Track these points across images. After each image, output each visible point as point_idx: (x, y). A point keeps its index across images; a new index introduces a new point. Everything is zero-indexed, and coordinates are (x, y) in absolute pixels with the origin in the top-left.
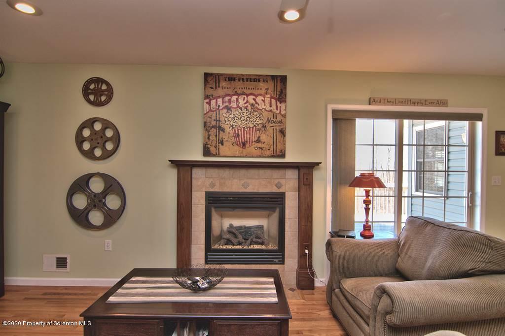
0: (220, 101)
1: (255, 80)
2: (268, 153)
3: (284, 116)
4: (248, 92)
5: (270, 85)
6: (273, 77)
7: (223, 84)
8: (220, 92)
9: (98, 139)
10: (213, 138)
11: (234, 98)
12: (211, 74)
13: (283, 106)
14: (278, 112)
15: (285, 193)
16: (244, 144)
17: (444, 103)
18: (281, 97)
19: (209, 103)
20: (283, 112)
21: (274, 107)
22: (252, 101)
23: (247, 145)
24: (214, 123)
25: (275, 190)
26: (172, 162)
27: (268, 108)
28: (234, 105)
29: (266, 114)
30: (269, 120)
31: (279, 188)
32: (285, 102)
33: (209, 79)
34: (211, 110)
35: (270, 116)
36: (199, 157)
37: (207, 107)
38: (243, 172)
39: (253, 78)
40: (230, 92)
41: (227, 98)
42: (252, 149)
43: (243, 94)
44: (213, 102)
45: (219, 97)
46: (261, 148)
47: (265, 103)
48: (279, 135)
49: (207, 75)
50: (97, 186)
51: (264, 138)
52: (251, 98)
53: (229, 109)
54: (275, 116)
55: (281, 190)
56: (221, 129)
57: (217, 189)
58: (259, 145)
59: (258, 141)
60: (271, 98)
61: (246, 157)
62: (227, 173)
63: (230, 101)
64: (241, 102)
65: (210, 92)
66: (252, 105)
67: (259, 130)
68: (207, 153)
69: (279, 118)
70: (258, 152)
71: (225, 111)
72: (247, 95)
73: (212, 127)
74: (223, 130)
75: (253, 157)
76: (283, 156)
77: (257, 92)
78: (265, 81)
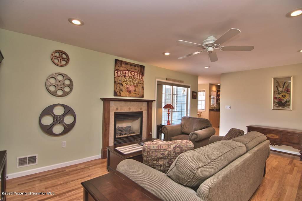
0: (122, 72)
1: (134, 66)
2: (138, 96)
3: (144, 82)
4: (132, 70)
5: (139, 68)
6: (141, 66)
7: (123, 65)
8: (122, 68)
9: (60, 85)
10: (118, 88)
11: (127, 72)
12: (119, 60)
13: (143, 77)
14: (142, 80)
15: (142, 112)
16: (130, 92)
17: (182, 82)
18: (143, 74)
19: (117, 73)
20: (143, 80)
21: (140, 77)
22: (133, 74)
23: (131, 92)
24: (119, 82)
25: (140, 110)
26: (101, 99)
27: (139, 78)
28: (127, 75)
29: (138, 80)
30: (139, 83)
31: (141, 110)
32: (144, 76)
33: (118, 62)
34: (118, 76)
35: (139, 81)
36: (112, 97)
37: (116, 74)
38: (129, 103)
39: (134, 65)
40: (125, 69)
42: (133, 94)
43: (130, 71)
44: (119, 72)
45: (121, 71)
46: (136, 94)
47: (137, 76)
48: (142, 89)
49: (116, 60)
51: (137, 90)
52: (133, 73)
53: (125, 76)
54: (141, 81)
56: (122, 85)
57: (119, 111)
58: (135, 92)
59: (135, 91)
60: (140, 74)
61: (131, 97)
62: (123, 103)
63: (125, 73)
64: (130, 74)
65: (117, 68)
66: (133, 76)
67: (136, 86)
68: (115, 94)
69: (142, 82)
70: (135, 95)
71: (123, 77)
72: (132, 72)
74: (123, 85)
75: (133, 97)
76: (143, 97)
77: (135, 71)
78: (138, 67)
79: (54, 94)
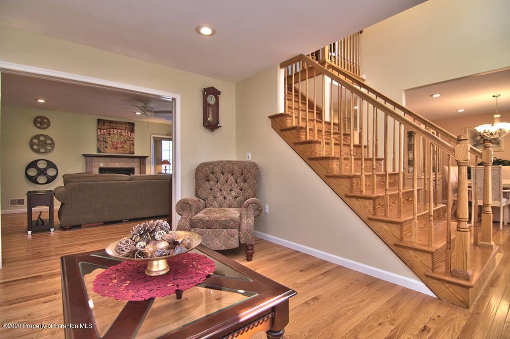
0: (105, 131)
1: (121, 124)
2: (127, 152)
3: (134, 138)
4: (118, 128)
5: (128, 126)
6: (129, 123)
7: (107, 124)
8: (106, 127)
9: (43, 144)
10: (102, 145)
11: (112, 130)
12: (101, 120)
13: (133, 134)
14: (131, 136)
15: (134, 168)
16: (116, 148)
18: (132, 131)
19: (100, 131)
20: (133, 137)
21: (129, 134)
23: (118, 149)
24: (103, 139)
25: (130, 166)
26: (83, 155)
27: (127, 135)
28: (112, 133)
29: (126, 137)
30: (127, 140)
31: (132, 166)
32: (134, 132)
33: (100, 122)
34: (101, 134)
35: (128, 138)
36: (95, 153)
37: (99, 133)
38: (116, 159)
39: (120, 122)
40: (110, 127)
41: (109, 130)
42: (120, 150)
43: (116, 128)
44: (102, 131)
45: (105, 129)
46: (124, 150)
47: (125, 133)
48: (132, 146)
49: (99, 120)
50: (42, 165)
51: (125, 146)
52: (119, 131)
53: (109, 134)
54: (130, 138)
57: (104, 166)
58: (123, 149)
59: (123, 147)
60: (128, 131)
61: (118, 153)
63: (110, 131)
64: (115, 132)
65: (100, 127)
66: (120, 133)
67: (123, 143)
68: (99, 151)
69: (131, 139)
70: (123, 152)
73: (102, 141)
74: (107, 143)
75: (120, 153)
76: (134, 153)
77: (122, 128)
78: (125, 124)
79: (37, 151)
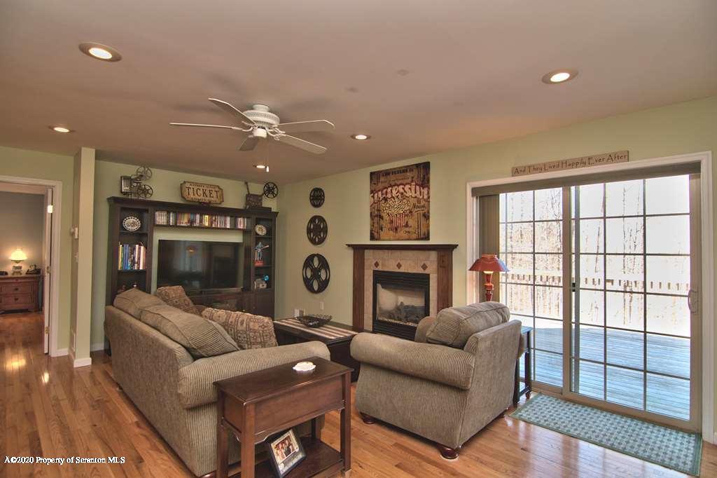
0: (380, 193)
1: (403, 172)
2: (414, 236)
3: (427, 200)
4: (399, 182)
5: (415, 173)
6: (417, 165)
7: (382, 179)
8: (380, 186)
10: (376, 225)
11: (389, 189)
12: (375, 173)
13: (425, 191)
14: (421, 197)
15: (429, 275)
16: (396, 229)
17: (620, 157)
18: (425, 183)
19: (373, 197)
20: (425, 197)
21: (418, 193)
22: (402, 190)
23: (399, 230)
24: (376, 213)
25: (421, 271)
26: (349, 245)
27: (414, 195)
28: (389, 196)
29: (411, 200)
30: (414, 206)
31: (424, 269)
32: (428, 186)
33: (373, 177)
34: (374, 203)
35: (415, 201)
36: (367, 241)
37: (372, 200)
38: (397, 253)
39: (402, 169)
40: (386, 185)
41: (385, 191)
42: (402, 233)
43: (395, 185)
44: (376, 195)
45: (379, 191)
46: (409, 232)
47: (411, 191)
48: (423, 219)
49: (372, 174)
50: (316, 263)
51: (410, 223)
52: (401, 188)
53: (385, 199)
54: (419, 201)
55: (426, 272)
56: (381, 217)
57: (380, 268)
58: (407, 229)
59: (407, 225)
60: (416, 185)
61: (398, 240)
62: (386, 254)
63: (386, 192)
64: (394, 193)
65: (373, 187)
66: (402, 194)
67: (407, 215)
68: (372, 238)
69: (423, 203)
70: (406, 236)
71: (383, 201)
72: (398, 186)
73: (376, 216)
75: (403, 240)
76: (427, 238)
77: (405, 182)
78: (412, 170)
79: (313, 241)
